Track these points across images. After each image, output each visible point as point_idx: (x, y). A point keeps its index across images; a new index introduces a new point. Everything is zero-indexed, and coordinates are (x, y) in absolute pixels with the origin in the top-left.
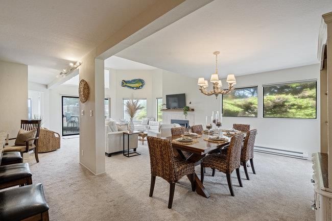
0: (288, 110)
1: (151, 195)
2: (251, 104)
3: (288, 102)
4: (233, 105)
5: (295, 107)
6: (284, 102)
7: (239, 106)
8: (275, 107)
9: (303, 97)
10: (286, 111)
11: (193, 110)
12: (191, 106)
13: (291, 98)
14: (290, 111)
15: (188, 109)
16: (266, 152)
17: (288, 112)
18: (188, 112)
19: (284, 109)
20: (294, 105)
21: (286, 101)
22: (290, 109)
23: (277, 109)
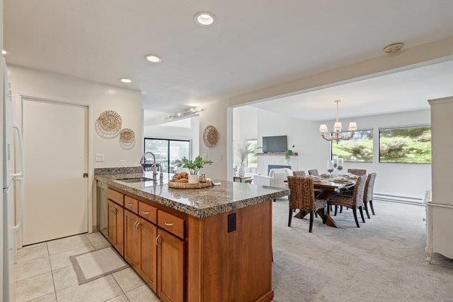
0: (406, 155)
1: (289, 225)
2: (363, 148)
3: (405, 146)
4: (339, 148)
5: (415, 151)
6: (402, 146)
7: (347, 150)
8: (390, 151)
9: (423, 141)
10: (403, 156)
11: (296, 154)
12: (294, 150)
13: (409, 142)
14: (409, 155)
15: (290, 153)
16: (384, 199)
17: (407, 157)
18: (291, 157)
19: (400, 153)
20: (412, 149)
21: (404, 145)
22: (408, 153)
23: (393, 153)
